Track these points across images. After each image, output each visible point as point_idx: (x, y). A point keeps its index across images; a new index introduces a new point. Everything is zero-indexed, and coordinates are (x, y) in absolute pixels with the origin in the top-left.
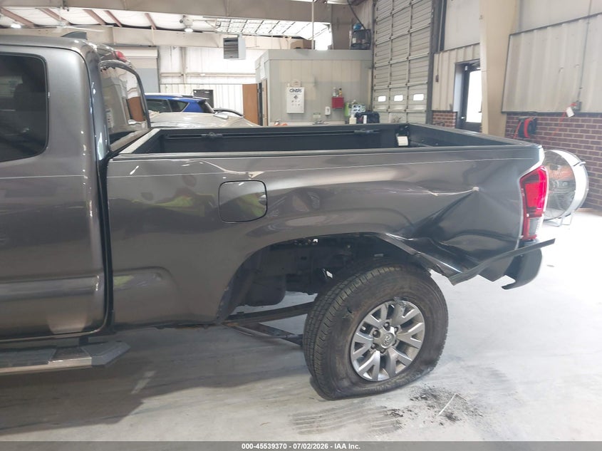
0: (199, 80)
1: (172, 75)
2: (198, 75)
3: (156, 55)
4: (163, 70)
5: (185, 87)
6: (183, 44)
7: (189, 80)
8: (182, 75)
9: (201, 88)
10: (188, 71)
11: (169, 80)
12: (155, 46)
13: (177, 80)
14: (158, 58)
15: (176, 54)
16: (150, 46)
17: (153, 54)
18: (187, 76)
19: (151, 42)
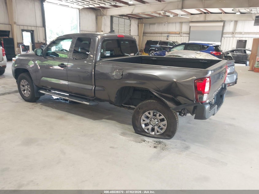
0: (241, 36)
1: (228, 33)
2: (241, 33)
3: (223, 25)
4: (225, 31)
5: (233, 39)
6: (236, 19)
7: (236, 36)
8: (233, 33)
9: (241, 39)
10: (237, 31)
11: (227, 36)
12: (223, 21)
13: (230, 36)
14: (224, 26)
15: (232, 24)
16: (221, 21)
17: (222, 24)
18: (235, 34)
19: (221, 19)
